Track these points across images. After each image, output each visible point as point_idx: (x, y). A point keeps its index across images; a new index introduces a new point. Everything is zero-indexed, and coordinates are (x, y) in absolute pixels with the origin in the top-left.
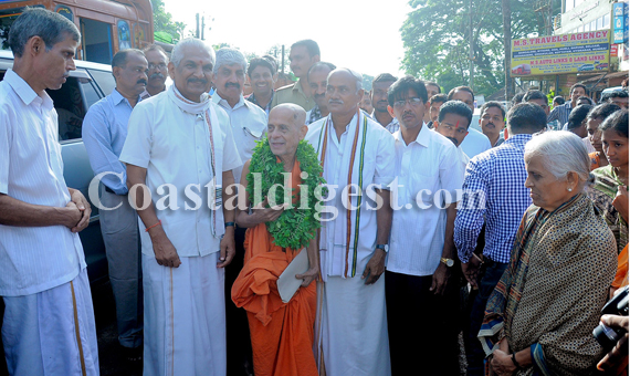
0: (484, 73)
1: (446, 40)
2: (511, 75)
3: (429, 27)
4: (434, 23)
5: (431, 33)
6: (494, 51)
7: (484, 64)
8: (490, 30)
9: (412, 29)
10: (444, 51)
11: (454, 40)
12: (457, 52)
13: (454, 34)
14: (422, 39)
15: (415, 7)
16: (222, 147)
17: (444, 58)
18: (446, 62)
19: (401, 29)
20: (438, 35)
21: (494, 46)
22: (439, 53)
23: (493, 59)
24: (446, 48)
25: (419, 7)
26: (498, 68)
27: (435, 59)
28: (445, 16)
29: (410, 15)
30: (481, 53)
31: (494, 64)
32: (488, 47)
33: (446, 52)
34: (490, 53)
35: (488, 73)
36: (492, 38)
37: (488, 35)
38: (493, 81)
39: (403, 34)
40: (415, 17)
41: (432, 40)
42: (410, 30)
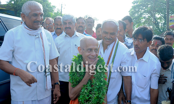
0: (157, 27)
1: (144, 16)
2: (169, 28)
3: (139, 11)
4: (140, 10)
5: (139, 13)
6: (160, 20)
7: (157, 24)
8: (159, 13)
9: (133, 11)
10: (144, 19)
11: (147, 16)
12: (148, 20)
13: (147, 14)
14: (136, 15)
15: (134, 4)
16: (49, 49)
17: (143, 22)
18: (144, 23)
19: (129, 12)
20: (141, 14)
21: (160, 18)
22: (142, 20)
23: (160, 23)
24: (144, 18)
25: (136, 4)
26: (162, 26)
27: (140, 22)
28: (144, 8)
29: (132, 7)
30: (156, 20)
31: (160, 25)
32: (158, 19)
33: (144, 20)
34: (159, 21)
35: (158, 27)
36: (160, 16)
37: (158, 15)
38: (160, 30)
39: (130, 13)
40: (134, 8)
41: (140, 15)
42: (132, 12)
